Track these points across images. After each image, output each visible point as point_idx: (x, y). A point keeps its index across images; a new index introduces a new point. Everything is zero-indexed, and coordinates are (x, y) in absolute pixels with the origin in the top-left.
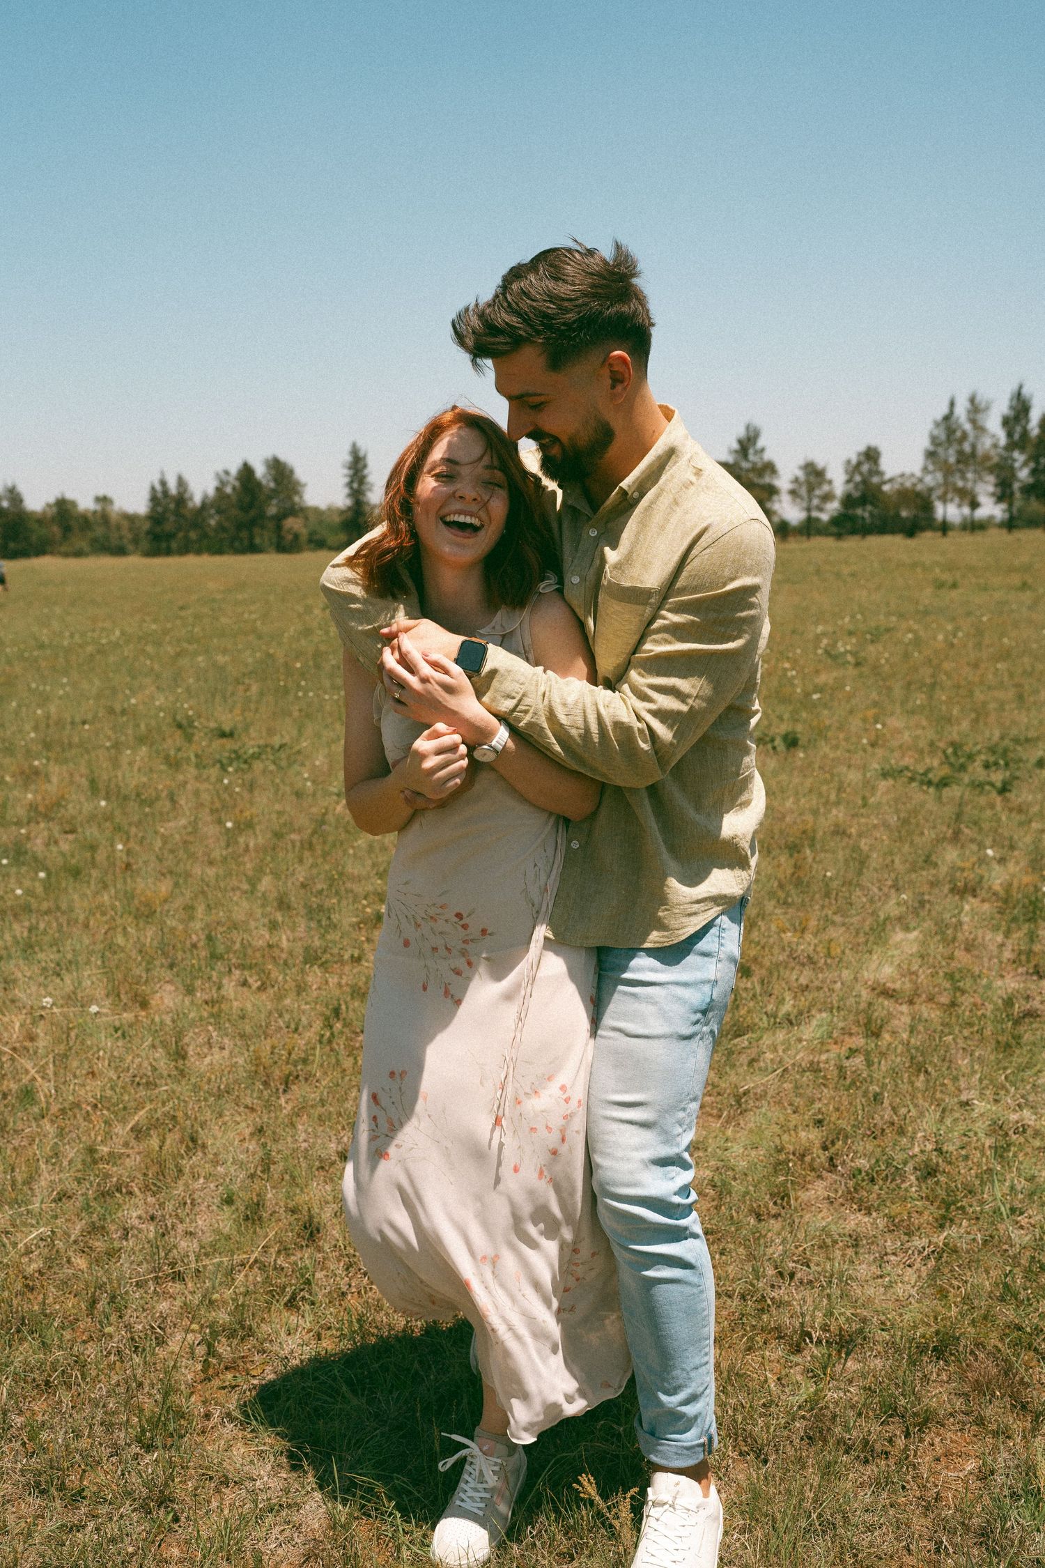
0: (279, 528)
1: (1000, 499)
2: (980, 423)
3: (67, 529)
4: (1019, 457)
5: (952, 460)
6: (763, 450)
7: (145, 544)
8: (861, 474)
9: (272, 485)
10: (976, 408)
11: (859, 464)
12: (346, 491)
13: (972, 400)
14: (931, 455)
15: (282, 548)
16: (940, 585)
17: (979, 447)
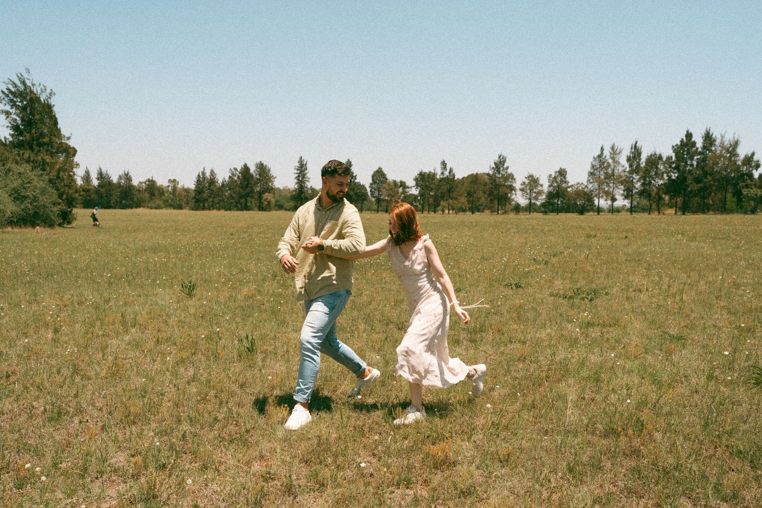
0: (260, 198)
1: (626, 197)
2: (617, 159)
3: (152, 195)
4: (636, 177)
5: (602, 177)
6: (508, 168)
7: (192, 204)
8: (556, 182)
9: (258, 176)
10: (614, 152)
11: (555, 178)
12: (296, 181)
13: (613, 148)
14: (591, 174)
15: (261, 208)
16: (589, 236)
17: (616, 171)
